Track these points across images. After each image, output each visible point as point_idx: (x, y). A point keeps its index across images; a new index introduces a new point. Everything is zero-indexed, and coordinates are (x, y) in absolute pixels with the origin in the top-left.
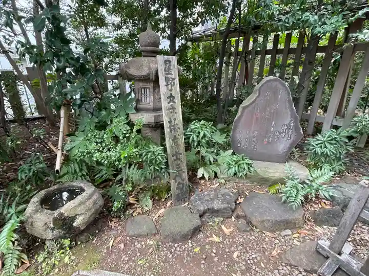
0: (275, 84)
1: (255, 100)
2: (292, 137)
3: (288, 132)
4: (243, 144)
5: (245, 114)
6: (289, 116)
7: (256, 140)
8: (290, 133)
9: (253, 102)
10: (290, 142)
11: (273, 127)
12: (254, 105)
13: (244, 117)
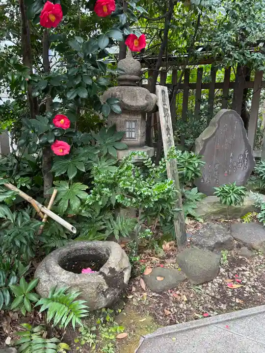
0: (230, 116)
1: (216, 132)
2: (247, 166)
3: (244, 161)
4: (205, 180)
5: (207, 147)
6: (244, 146)
7: (218, 173)
8: (245, 163)
9: (214, 134)
10: (246, 171)
11: (232, 158)
12: (214, 137)
13: (206, 150)
